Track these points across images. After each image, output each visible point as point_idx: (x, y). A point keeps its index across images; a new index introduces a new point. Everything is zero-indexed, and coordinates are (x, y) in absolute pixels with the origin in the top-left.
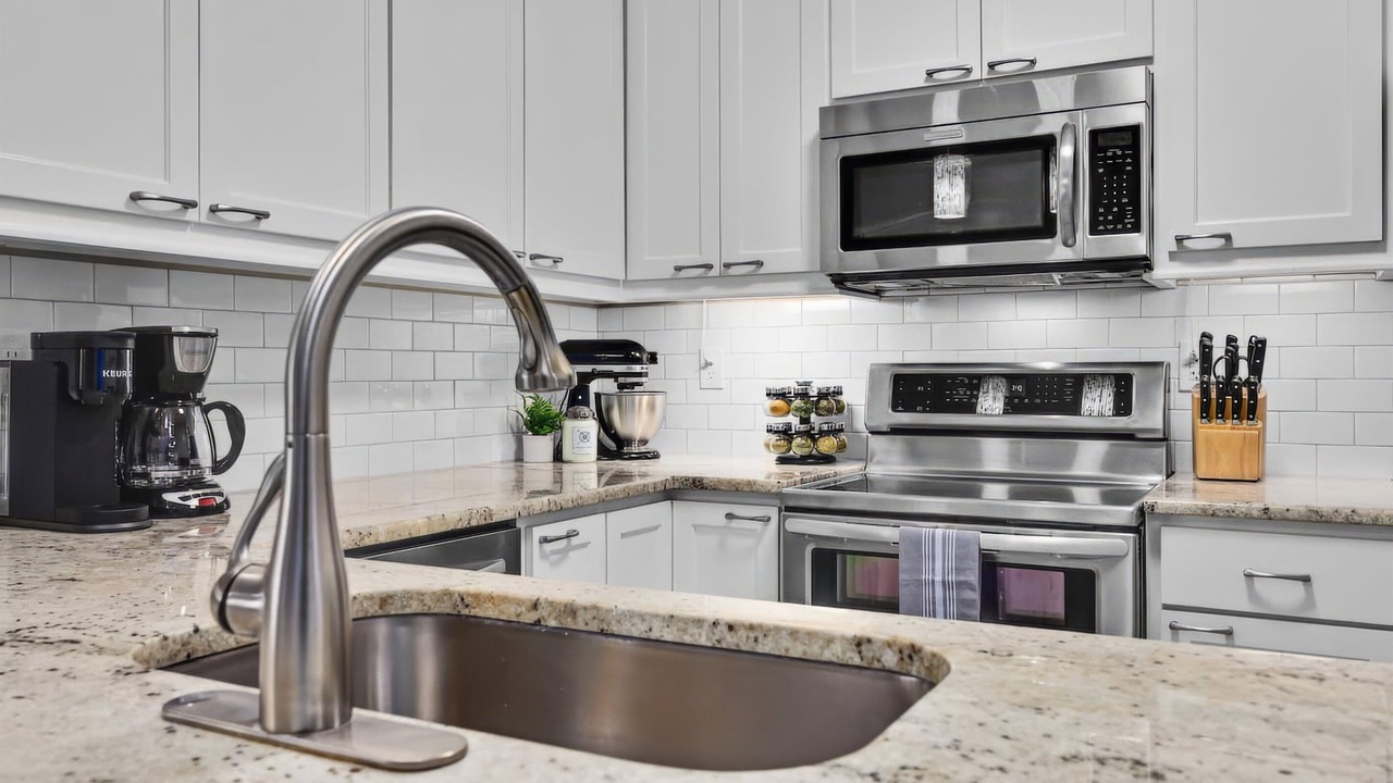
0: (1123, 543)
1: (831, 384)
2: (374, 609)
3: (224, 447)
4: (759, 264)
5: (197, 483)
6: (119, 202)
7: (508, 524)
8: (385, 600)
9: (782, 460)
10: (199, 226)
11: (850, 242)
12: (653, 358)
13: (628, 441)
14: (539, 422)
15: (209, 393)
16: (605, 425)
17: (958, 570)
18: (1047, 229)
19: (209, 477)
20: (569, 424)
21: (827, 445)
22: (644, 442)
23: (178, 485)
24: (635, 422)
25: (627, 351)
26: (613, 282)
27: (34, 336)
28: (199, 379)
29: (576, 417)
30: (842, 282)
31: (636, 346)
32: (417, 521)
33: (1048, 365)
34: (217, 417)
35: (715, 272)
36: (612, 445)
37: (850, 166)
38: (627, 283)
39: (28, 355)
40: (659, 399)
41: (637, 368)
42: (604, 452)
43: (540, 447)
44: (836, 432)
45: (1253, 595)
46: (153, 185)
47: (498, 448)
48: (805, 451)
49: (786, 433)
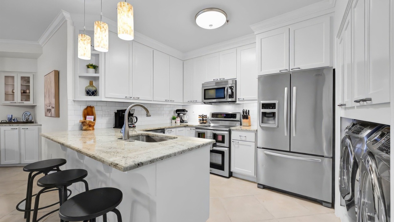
0: (227, 132)
1: (205, 115)
2: (141, 135)
3: (135, 121)
4: (196, 101)
5: (133, 124)
6: (124, 98)
7: (164, 129)
8: (142, 134)
9: (200, 123)
10: (132, 99)
11: (205, 99)
12: (187, 111)
13: (184, 121)
14: (174, 118)
15: (134, 116)
16: (181, 118)
17: (211, 135)
18: (224, 98)
19: (134, 124)
20: (177, 119)
21: (205, 121)
22: (186, 121)
23: (131, 124)
24: (185, 118)
25: (184, 110)
26: (182, 103)
27: (117, 110)
28: (133, 114)
29: (177, 118)
30: (205, 103)
31: (185, 110)
32: (152, 128)
33: (230, 113)
34: (135, 118)
35: (192, 102)
36: (182, 121)
37: (205, 90)
38: (183, 103)
39: (117, 112)
40: (187, 116)
41: (185, 112)
42: (181, 122)
43: (174, 121)
44: (206, 120)
45: (241, 138)
46: (128, 96)
47: (169, 121)
48: (202, 122)
49: (200, 120)
